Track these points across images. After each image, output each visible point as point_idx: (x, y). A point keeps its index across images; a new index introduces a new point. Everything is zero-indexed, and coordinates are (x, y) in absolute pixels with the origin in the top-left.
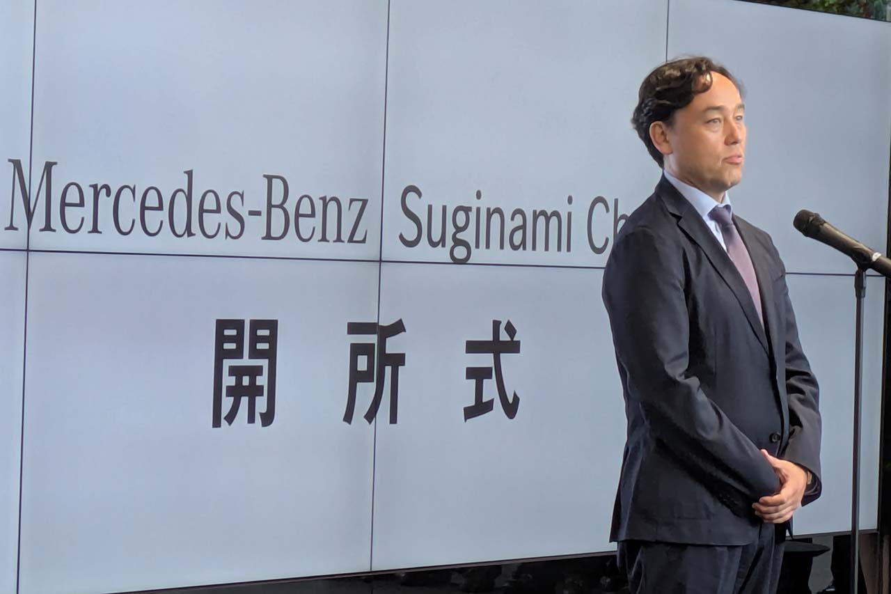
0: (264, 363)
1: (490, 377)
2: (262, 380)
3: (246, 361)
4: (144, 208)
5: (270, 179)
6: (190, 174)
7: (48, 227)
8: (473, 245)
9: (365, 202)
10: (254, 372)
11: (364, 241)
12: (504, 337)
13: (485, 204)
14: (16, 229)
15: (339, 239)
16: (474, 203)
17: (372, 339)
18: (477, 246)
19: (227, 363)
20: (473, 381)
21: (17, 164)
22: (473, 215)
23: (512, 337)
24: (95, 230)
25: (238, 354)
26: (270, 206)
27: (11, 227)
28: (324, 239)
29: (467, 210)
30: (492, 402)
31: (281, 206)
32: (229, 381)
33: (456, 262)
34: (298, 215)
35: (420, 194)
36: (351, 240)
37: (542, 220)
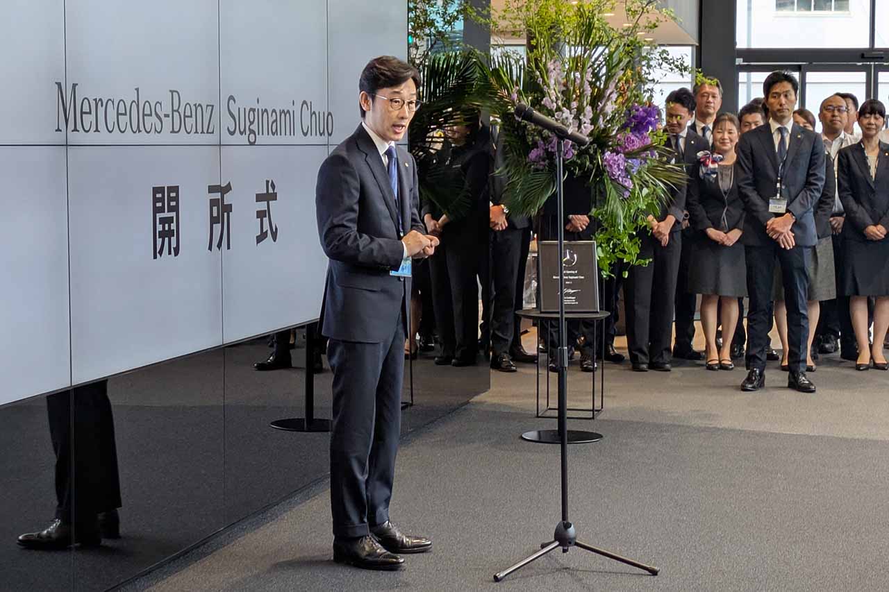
0: (174, 214)
1: (266, 216)
2: (173, 226)
3: (166, 214)
4: (118, 114)
5: (172, 92)
6: (137, 90)
7: (75, 130)
8: (257, 134)
9: (213, 106)
10: (170, 220)
11: (213, 133)
12: (271, 191)
13: (261, 107)
14: (61, 131)
15: (203, 132)
16: (256, 106)
17: (218, 196)
18: (259, 134)
19: (159, 216)
20: (259, 219)
21: (59, 84)
22: (256, 113)
23: (274, 189)
24: (97, 130)
25: (162, 210)
26: (173, 111)
27: (58, 130)
28: (196, 132)
29: (254, 110)
30: (267, 231)
31: (177, 111)
32: (159, 228)
33: (252, 144)
34: (185, 116)
35: (234, 101)
36: (207, 132)
37: (283, 115)
